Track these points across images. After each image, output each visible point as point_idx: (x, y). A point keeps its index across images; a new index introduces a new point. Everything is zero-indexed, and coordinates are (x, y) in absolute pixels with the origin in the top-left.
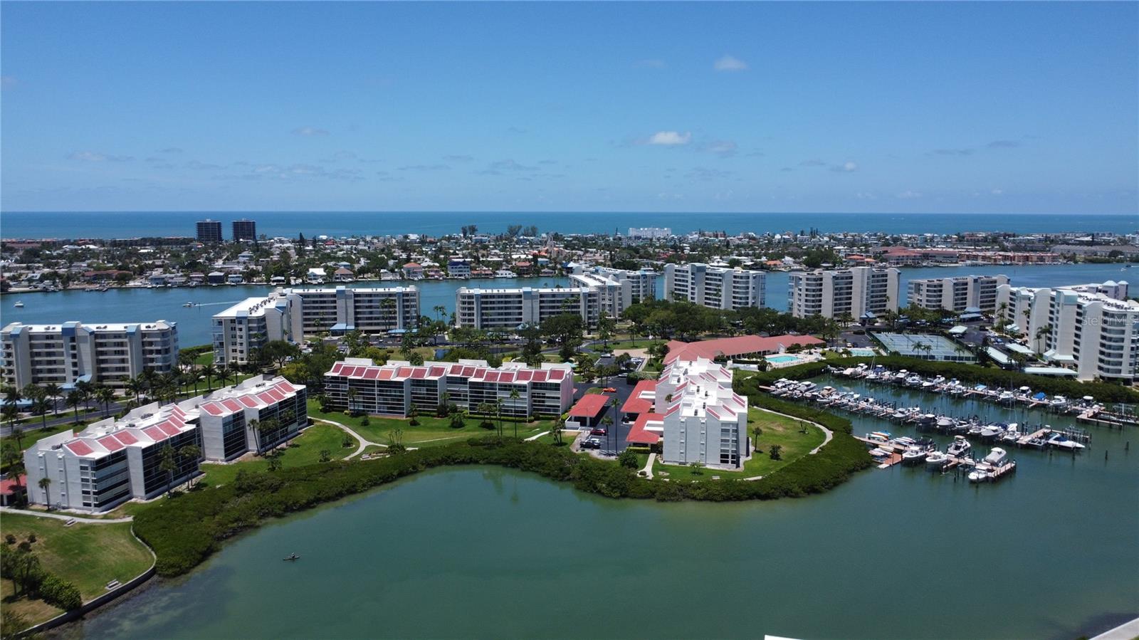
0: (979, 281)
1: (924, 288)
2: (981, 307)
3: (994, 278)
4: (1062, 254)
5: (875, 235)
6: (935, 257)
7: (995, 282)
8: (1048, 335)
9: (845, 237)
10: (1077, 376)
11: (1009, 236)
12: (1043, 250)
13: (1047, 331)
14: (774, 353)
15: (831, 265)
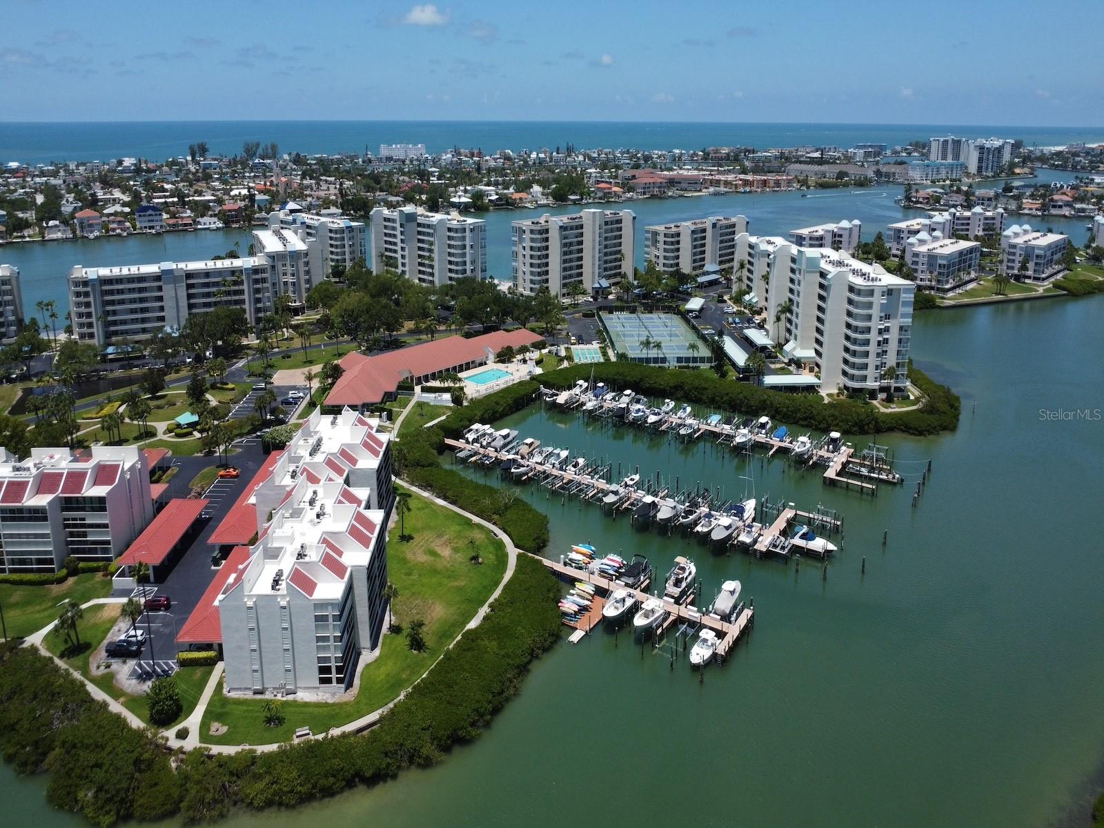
0: (718, 226)
1: (661, 238)
2: (721, 263)
3: (733, 220)
4: (796, 177)
5: (628, 152)
6: (680, 183)
7: (734, 226)
8: (788, 315)
9: (599, 155)
10: (819, 386)
11: (749, 151)
12: (778, 172)
13: (787, 308)
14: (481, 365)
15: (578, 197)
